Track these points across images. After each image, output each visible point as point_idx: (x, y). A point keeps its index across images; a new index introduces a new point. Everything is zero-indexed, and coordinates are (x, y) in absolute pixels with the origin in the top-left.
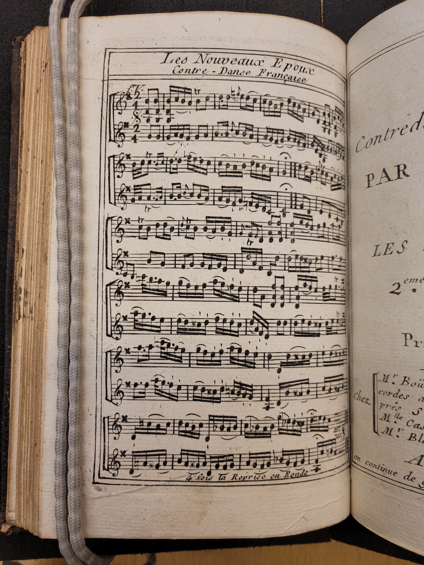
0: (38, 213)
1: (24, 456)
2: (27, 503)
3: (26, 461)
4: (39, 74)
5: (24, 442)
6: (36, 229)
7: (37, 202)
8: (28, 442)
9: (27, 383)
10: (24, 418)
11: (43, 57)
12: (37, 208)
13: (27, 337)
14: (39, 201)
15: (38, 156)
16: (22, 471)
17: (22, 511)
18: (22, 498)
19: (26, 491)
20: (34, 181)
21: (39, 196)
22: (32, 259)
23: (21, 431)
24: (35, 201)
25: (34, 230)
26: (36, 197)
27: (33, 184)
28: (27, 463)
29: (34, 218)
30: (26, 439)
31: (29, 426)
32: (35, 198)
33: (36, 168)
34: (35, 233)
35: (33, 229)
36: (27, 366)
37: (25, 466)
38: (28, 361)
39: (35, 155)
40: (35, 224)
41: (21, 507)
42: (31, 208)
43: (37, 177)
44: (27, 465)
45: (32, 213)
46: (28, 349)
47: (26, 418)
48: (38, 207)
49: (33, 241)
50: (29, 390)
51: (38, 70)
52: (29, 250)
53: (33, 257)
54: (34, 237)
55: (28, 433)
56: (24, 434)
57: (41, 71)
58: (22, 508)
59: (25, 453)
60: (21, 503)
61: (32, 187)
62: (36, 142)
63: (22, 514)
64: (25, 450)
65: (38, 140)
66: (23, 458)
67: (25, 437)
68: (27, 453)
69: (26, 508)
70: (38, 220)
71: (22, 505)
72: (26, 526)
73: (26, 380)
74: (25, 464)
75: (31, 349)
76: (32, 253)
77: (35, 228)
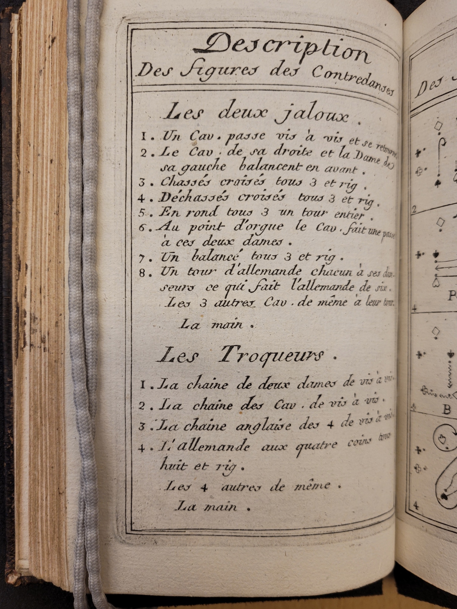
0: (48, 224)
1: (42, 504)
2: (48, 554)
3: (44, 508)
4: (42, 50)
5: (40, 487)
6: (45, 243)
7: (46, 210)
8: (46, 488)
9: (41, 422)
10: (39, 461)
11: (48, 29)
12: (46, 218)
13: (39, 370)
14: (48, 209)
15: (45, 154)
16: (40, 519)
17: (41, 562)
18: (40, 548)
19: (47, 540)
20: (39, 185)
21: (48, 203)
22: (41, 279)
23: (34, 475)
24: (41, 209)
25: (43, 245)
26: (44, 203)
27: (37, 187)
28: (46, 511)
29: (41, 230)
30: (44, 485)
31: (48, 471)
32: (42, 205)
33: (43, 167)
34: (45, 247)
35: (41, 243)
36: (41, 404)
37: (44, 514)
38: (41, 399)
39: (40, 152)
40: (43, 237)
41: (39, 557)
42: (36, 217)
43: (44, 179)
44: (46, 514)
45: (39, 223)
46: (41, 384)
47: (42, 461)
48: (48, 216)
49: (41, 258)
50: (46, 431)
51: (40, 46)
52: (35, 268)
53: (43, 277)
54: (43, 253)
55: (46, 478)
56: (40, 479)
57: (45, 46)
58: (41, 558)
59: (42, 499)
60: (39, 553)
61: (37, 191)
62: (40, 136)
63: (41, 565)
64: (42, 497)
65: (43, 134)
66: (40, 505)
67: (42, 482)
68: (46, 500)
69: (48, 559)
70: (47, 232)
71: (41, 555)
72: (49, 578)
73: (39, 418)
74: (44, 512)
75: (45, 384)
76: (41, 271)
77: (43, 242)
